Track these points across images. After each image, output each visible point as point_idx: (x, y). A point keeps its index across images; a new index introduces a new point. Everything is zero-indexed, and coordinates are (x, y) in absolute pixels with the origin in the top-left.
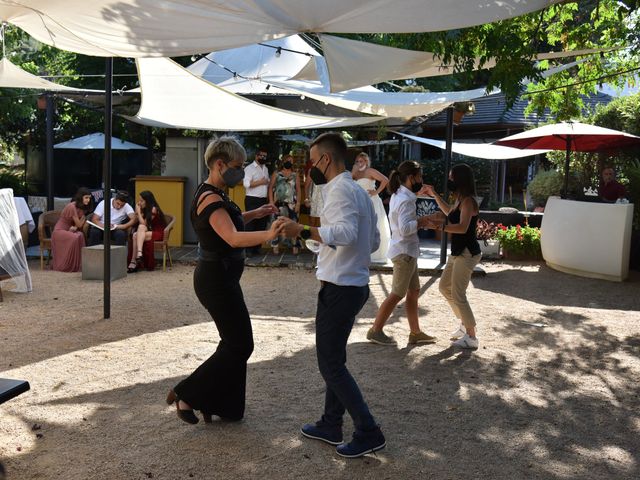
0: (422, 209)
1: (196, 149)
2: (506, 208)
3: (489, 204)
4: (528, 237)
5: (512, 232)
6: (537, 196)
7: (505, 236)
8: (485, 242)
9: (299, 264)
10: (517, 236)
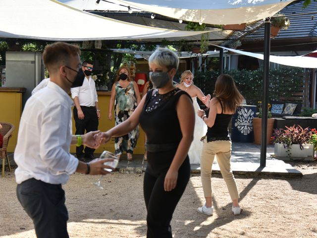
0: (242, 116)
1: (34, 62)
3: (302, 111)
9: (130, 168)
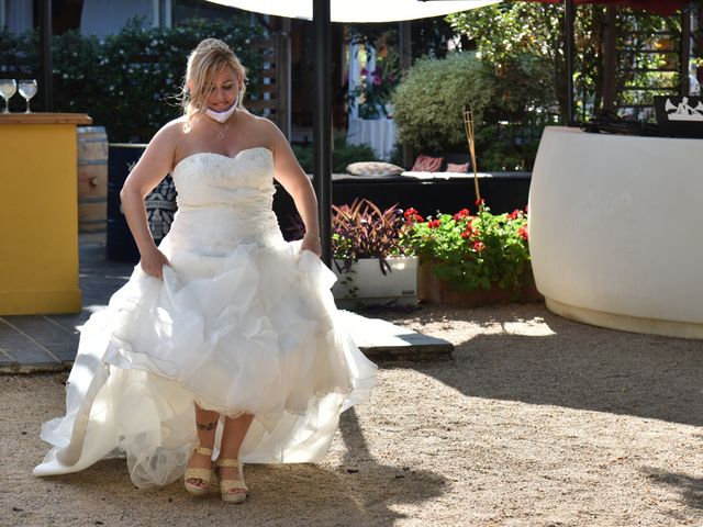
2: (371, 165)
4: (493, 242)
5: (448, 230)
6: (420, 126)
7: (431, 243)
8: (383, 262)
10: (468, 243)
